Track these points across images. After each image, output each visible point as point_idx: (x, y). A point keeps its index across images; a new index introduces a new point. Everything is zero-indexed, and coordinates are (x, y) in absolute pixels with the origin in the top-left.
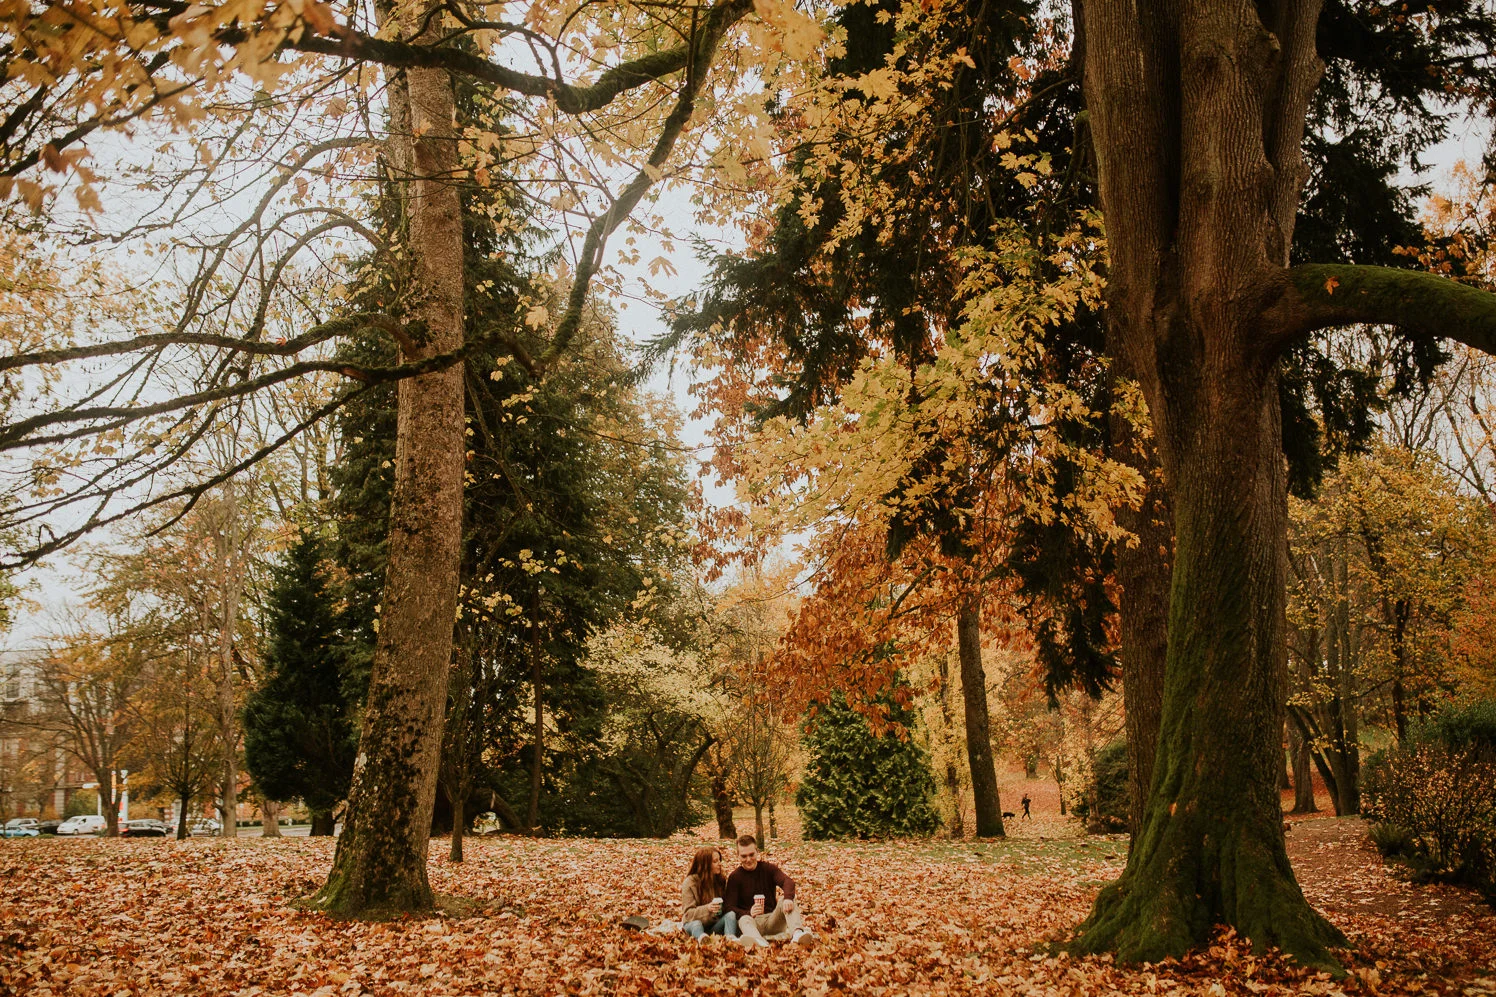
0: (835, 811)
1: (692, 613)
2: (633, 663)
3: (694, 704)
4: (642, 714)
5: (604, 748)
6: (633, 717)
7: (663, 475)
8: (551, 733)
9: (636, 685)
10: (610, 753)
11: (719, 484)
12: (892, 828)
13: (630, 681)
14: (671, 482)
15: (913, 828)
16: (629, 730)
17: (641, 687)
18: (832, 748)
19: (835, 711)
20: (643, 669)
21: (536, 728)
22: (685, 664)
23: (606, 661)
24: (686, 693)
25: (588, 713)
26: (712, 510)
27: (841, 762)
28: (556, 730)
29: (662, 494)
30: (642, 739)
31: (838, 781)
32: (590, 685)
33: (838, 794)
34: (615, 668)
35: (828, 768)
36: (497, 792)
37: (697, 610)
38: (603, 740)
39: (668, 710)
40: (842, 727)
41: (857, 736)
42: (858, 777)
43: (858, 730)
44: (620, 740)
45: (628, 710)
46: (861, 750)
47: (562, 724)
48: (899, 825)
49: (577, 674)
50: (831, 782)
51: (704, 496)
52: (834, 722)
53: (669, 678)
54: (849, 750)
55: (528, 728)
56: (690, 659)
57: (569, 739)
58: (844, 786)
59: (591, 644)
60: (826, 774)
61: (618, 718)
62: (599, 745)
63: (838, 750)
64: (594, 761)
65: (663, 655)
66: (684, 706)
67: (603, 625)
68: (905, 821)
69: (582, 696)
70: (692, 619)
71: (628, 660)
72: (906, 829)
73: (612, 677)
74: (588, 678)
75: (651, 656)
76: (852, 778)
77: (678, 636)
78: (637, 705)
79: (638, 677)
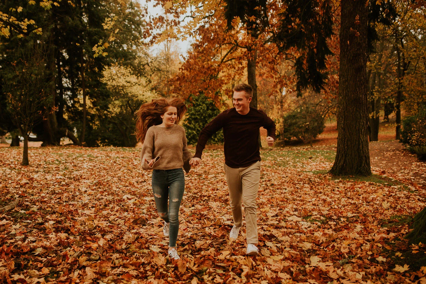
0: (193, 135)
1: (144, 63)
2: (122, 82)
3: (144, 97)
4: (125, 101)
5: (111, 113)
6: (122, 102)
7: (134, 15)
8: (90, 107)
9: (123, 90)
10: (113, 115)
11: (154, 6)
12: (212, 141)
13: (120, 88)
14: (137, 18)
15: (219, 141)
16: (121, 107)
17: (125, 90)
18: (192, 114)
19: (194, 102)
20: (125, 84)
21: (84, 105)
22: (141, 82)
23: (111, 80)
24: (141, 92)
25: (104, 99)
26: (152, 17)
27: (196, 120)
28: (92, 106)
29: (134, 23)
30: (126, 110)
31: (194, 125)
32: (104, 89)
33: (194, 130)
34: (114, 83)
35: (191, 121)
36: (69, 129)
37: (146, 62)
38: (111, 110)
39: (135, 99)
40: (196, 107)
41: (201, 111)
42: (201, 124)
43: (201, 108)
44: (117, 110)
45: (120, 100)
46: (202, 115)
47: (94, 103)
48: (214, 140)
49: (99, 84)
50: (192, 126)
51: (148, 11)
52: (194, 105)
53: (135, 87)
54: (198, 115)
55: (81, 105)
56: (143, 80)
57: (97, 110)
58: (196, 127)
59: (105, 73)
60: (190, 123)
61: (117, 102)
62: (109, 112)
63: (194, 115)
64: (106, 117)
65: (133, 79)
66: (140, 98)
67: (109, 66)
68: (216, 139)
69: (102, 94)
70: (144, 65)
71: (120, 80)
72: (216, 142)
73: (113, 86)
74: (103, 86)
75: (128, 79)
76: (199, 124)
77: (139, 71)
78: (123, 97)
79: (123, 87)
